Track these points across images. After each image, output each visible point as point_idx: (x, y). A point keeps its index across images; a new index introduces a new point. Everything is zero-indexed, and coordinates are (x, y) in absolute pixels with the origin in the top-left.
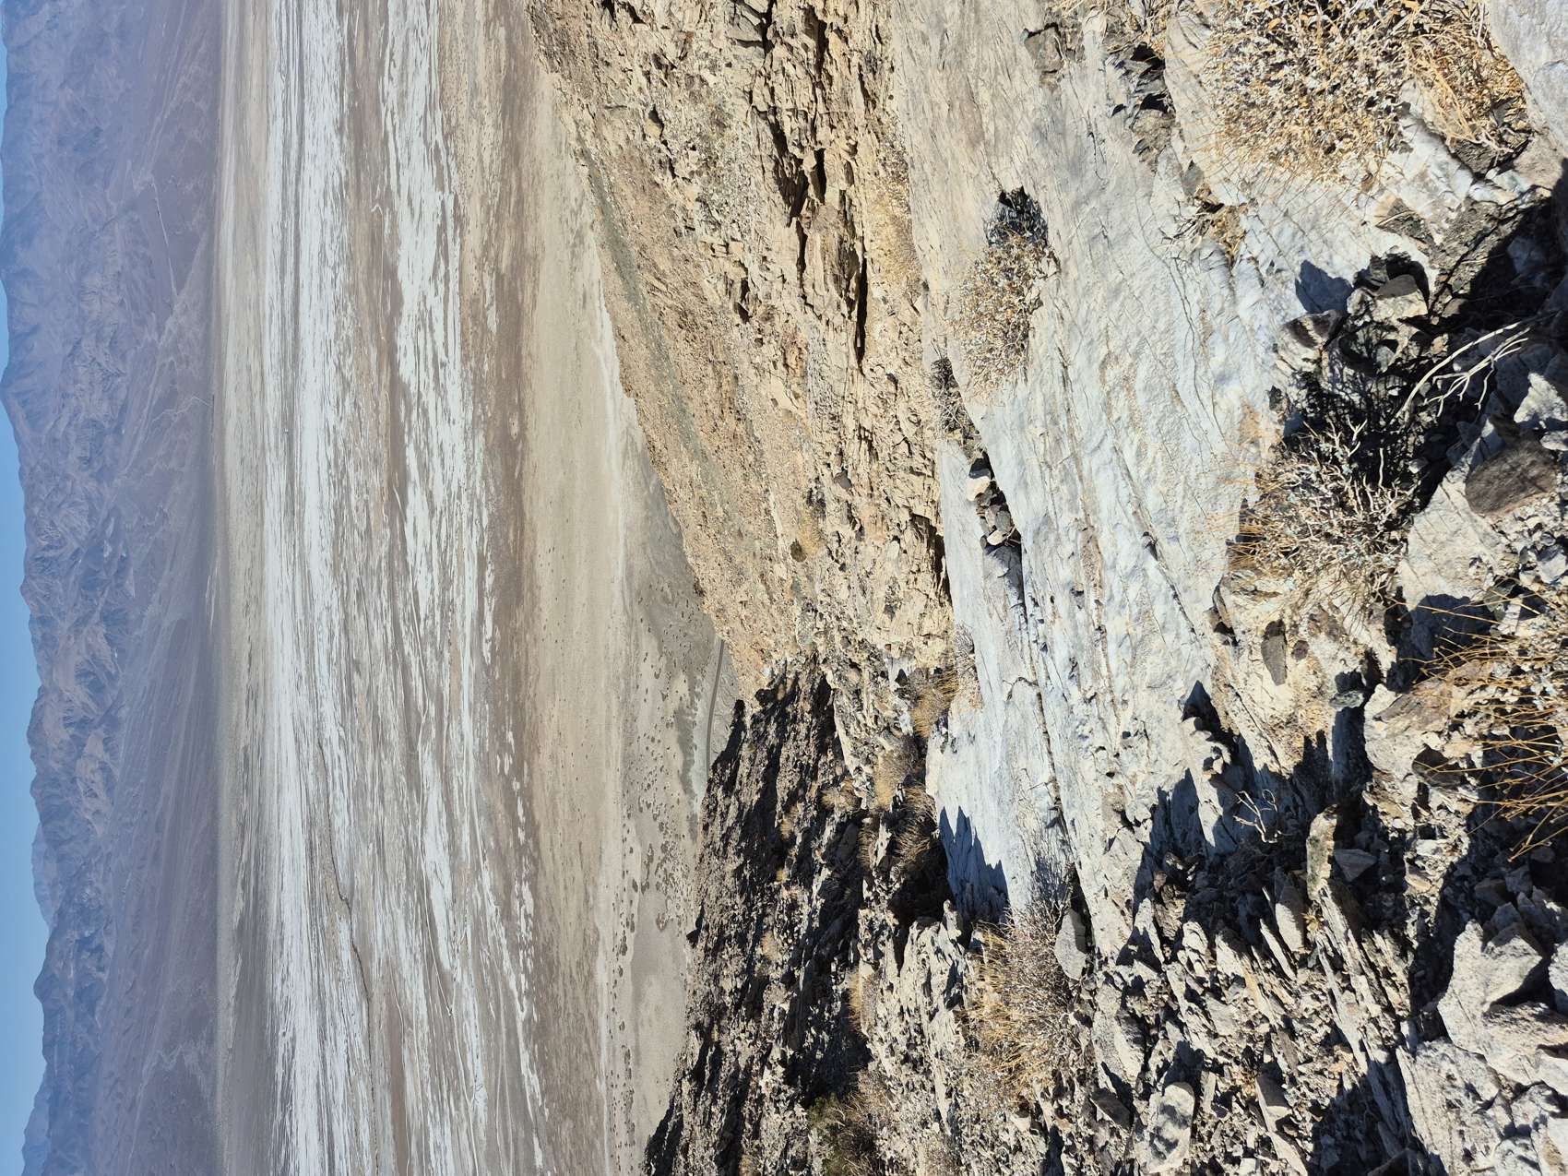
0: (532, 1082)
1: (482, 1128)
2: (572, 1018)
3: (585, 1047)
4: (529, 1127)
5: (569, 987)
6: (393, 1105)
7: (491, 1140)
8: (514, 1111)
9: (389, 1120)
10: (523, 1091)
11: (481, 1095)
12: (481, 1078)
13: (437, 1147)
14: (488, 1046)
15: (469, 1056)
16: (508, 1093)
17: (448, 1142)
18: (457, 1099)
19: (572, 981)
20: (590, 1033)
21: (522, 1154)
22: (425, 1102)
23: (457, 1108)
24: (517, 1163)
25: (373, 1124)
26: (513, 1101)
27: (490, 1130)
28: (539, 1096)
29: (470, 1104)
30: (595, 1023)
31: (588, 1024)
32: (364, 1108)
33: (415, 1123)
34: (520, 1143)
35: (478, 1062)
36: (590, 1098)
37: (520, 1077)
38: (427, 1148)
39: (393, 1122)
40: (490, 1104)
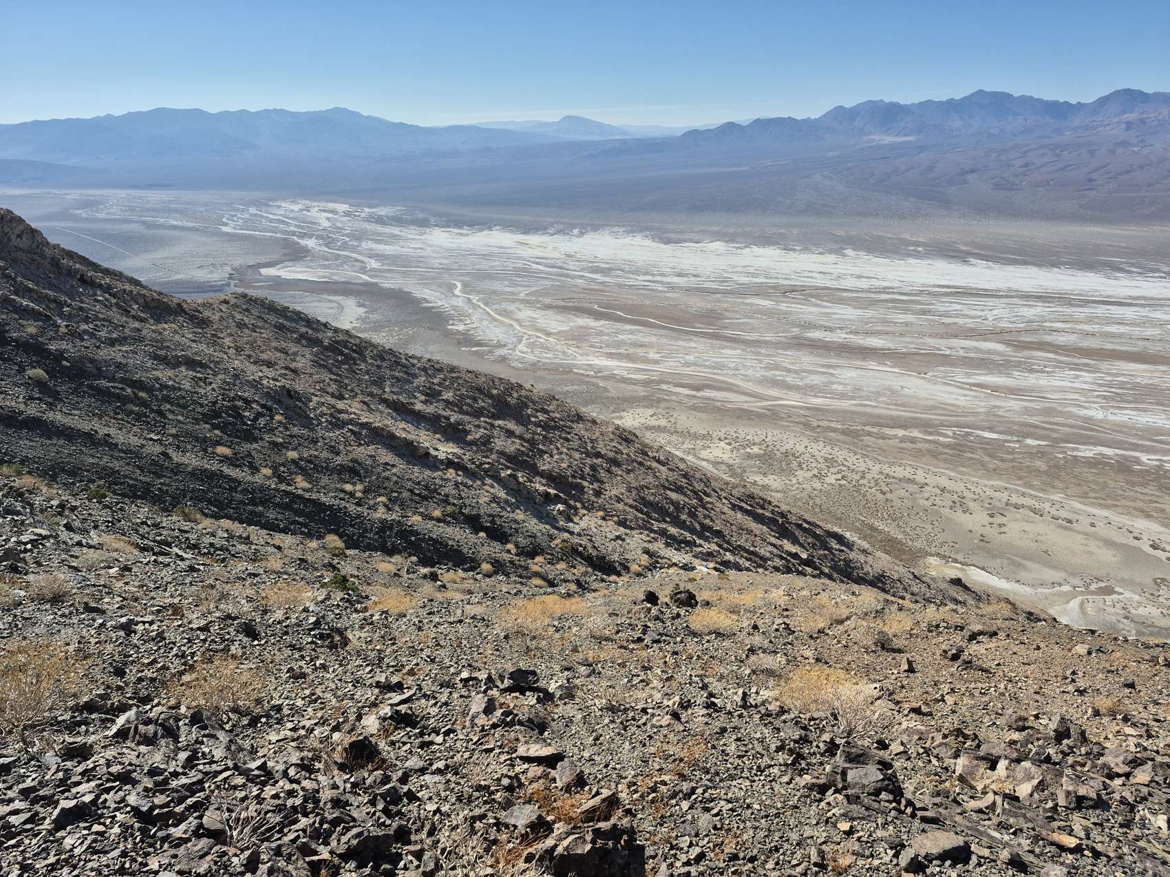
0: (1088, 452)
1: (1074, 410)
2: (1121, 492)
3: (1093, 495)
4: (1056, 441)
5: (1147, 498)
6: (1127, 352)
7: (1061, 414)
8: (1074, 434)
9: (1117, 347)
10: (1084, 444)
11: (1098, 414)
12: (1111, 418)
13: (1077, 377)
14: (1134, 428)
15: (1135, 413)
16: (1089, 433)
17: (1077, 385)
18: (1105, 397)
19: (1151, 502)
20: (1102, 502)
21: (1040, 432)
22: (1116, 375)
23: (1098, 396)
24: (1036, 427)
25: (1120, 336)
26: (1081, 436)
27: (1070, 415)
28: (1074, 454)
29: (1096, 405)
30: (1107, 507)
31: (1110, 502)
32: (1137, 331)
33: (1104, 366)
34: (1048, 432)
35: (1125, 418)
36: (1054, 487)
37: (1095, 444)
38: (1081, 370)
39: (1113, 350)
40: (1089, 420)
